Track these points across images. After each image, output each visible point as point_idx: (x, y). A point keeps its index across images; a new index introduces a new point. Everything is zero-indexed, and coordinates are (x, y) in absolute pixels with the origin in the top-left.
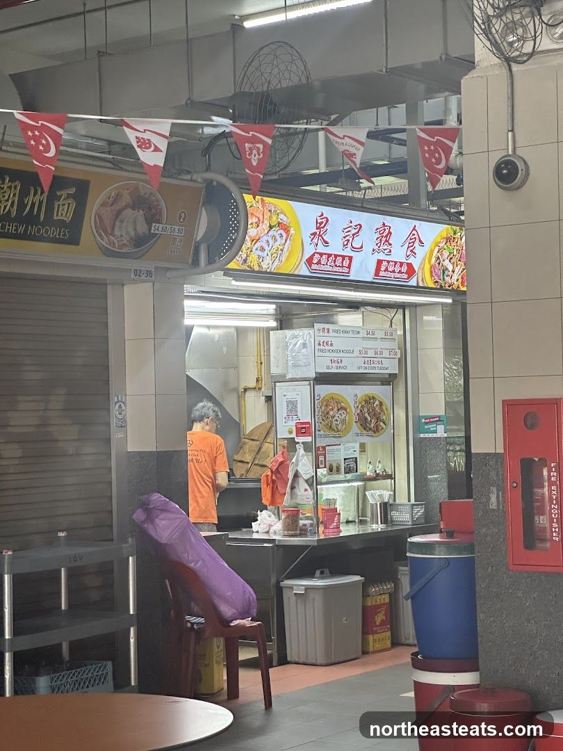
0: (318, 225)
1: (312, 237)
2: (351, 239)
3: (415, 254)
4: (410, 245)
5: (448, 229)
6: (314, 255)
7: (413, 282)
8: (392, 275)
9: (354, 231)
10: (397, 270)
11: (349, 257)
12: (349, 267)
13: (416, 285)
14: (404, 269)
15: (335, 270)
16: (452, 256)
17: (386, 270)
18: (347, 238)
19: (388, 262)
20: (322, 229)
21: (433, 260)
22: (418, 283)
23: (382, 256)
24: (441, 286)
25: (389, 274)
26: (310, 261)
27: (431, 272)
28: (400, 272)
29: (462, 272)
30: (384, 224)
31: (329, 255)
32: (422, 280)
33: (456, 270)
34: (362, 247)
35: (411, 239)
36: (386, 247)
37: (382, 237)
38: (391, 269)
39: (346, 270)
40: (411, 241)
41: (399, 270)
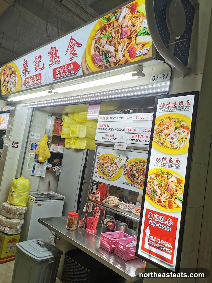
0: (24, 65)
1: (23, 72)
2: (38, 65)
3: (76, 54)
4: (71, 51)
5: (101, 21)
6: (25, 80)
7: (80, 73)
8: (64, 74)
9: (38, 60)
10: (66, 70)
11: (39, 74)
12: (40, 79)
14: (71, 67)
15: (35, 83)
16: (111, 39)
17: (60, 73)
18: (36, 66)
19: (60, 68)
20: (26, 67)
21: (93, 51)
22: (84, 72)
23: (55, 66)
24: (106, 67)
25: (62, 75)
26: (25, 83)
27: (93, 61)
28: (69, 70)
29: (127, 47)
30: (52, 48)
31: (31, 77)
32: (87, 69)
33: (120, 48)
34: (44, 66)
35: (71, 47)
36: (56, 60)
37: (53, 55)
38: (62, 71)
39: (39, 81)
40: (71, 48)
41: (67, 69)
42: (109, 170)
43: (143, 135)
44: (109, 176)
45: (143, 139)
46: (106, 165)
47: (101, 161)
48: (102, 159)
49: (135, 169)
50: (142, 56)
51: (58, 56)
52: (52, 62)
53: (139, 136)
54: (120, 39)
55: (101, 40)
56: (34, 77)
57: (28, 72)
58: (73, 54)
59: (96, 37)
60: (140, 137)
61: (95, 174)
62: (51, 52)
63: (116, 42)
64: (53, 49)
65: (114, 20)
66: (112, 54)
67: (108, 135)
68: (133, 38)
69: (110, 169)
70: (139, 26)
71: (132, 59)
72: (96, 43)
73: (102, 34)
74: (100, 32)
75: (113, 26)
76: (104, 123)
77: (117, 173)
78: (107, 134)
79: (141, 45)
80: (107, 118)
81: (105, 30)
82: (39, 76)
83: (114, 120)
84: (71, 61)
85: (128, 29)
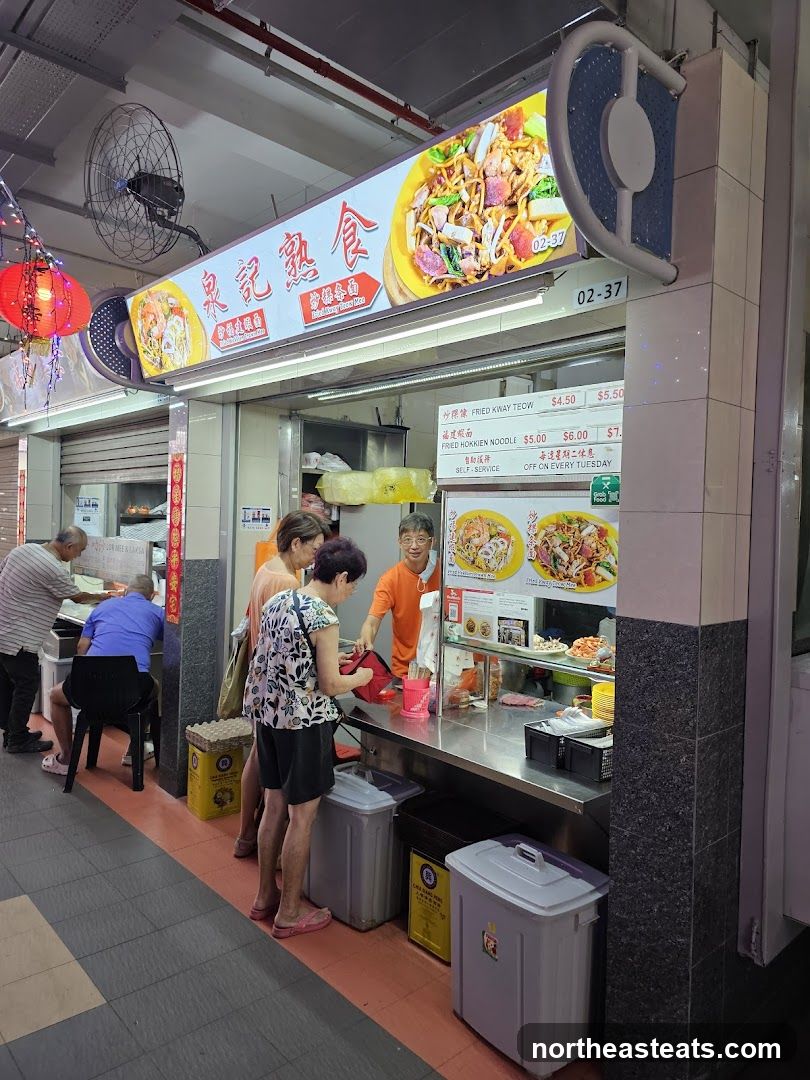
0: (207, 289)
1: (206, 307)
2: (250, 286)
3: (365, 252)
4: (348, 242)
5: (425, 159)
6: (216, 331)
7: (381, 304)
8: (334, 309)
9: (250, 273)
10: (340, 296)
11: (257, 311)
12: (264, 325)
13: (389, 306)
14: (353, 289)
15: (248, 338)
16: (458, 208)
17: (321, 305)
18: (245, 288)
19: (319, 291)
20: (213, 293)
21: (412, 243)
22: (392, 302)
23: (305, 287)
24: (455, 285)
25: (330, 310)
26: (216, 339)
27: (417, 269)
28: (347, 298)
29: (506, 229)
30: (288, 236)
31: (233, 321)
32: (401, 291)
33: (486, 232)
34: (269, 289)
35: (345, 232)
36: (305, 269)
37: (293, 257)
38: (328, 300)
39: (261, 332)
40: (346, 235)
41: (343, 295)
42: (487, 554)
43: (571, 449)
44: (488, 569)
45: (571, 460)
46: (476, 541)
47: (461, 532)
48: (464, 525)
49: (557, 541)
50: (550, 251)
51: (309, 258)
52: (294, 276)
53: (559, 452)
54: (485, 207)
55: (432, 212)
56: (242, 321)
57: (224, 306)
58: (355, 251)
59: (416, 204)
60: (562, 454)
61: (451, 568)
62: (286, 247)
63: (475, 217)
64: (294, 239)
65: (464, 155)
66: (466, 249)
67: (473, 460)
68: (519, 204)
69: (489, 551)
70: (532, 172)
71: (523, 260)
72: (418, 221)
73: (433, 195)
74: (426, 188)
75: (462, 172)
76: (458, 428)
77: (509, 561)
78: (469, 456)
79: (544, 222)
80: (464, 413)
81: (440, 182)
82: (256, 316)
83: (486, 416)
84: (351, 271)
85: (505, 180)
